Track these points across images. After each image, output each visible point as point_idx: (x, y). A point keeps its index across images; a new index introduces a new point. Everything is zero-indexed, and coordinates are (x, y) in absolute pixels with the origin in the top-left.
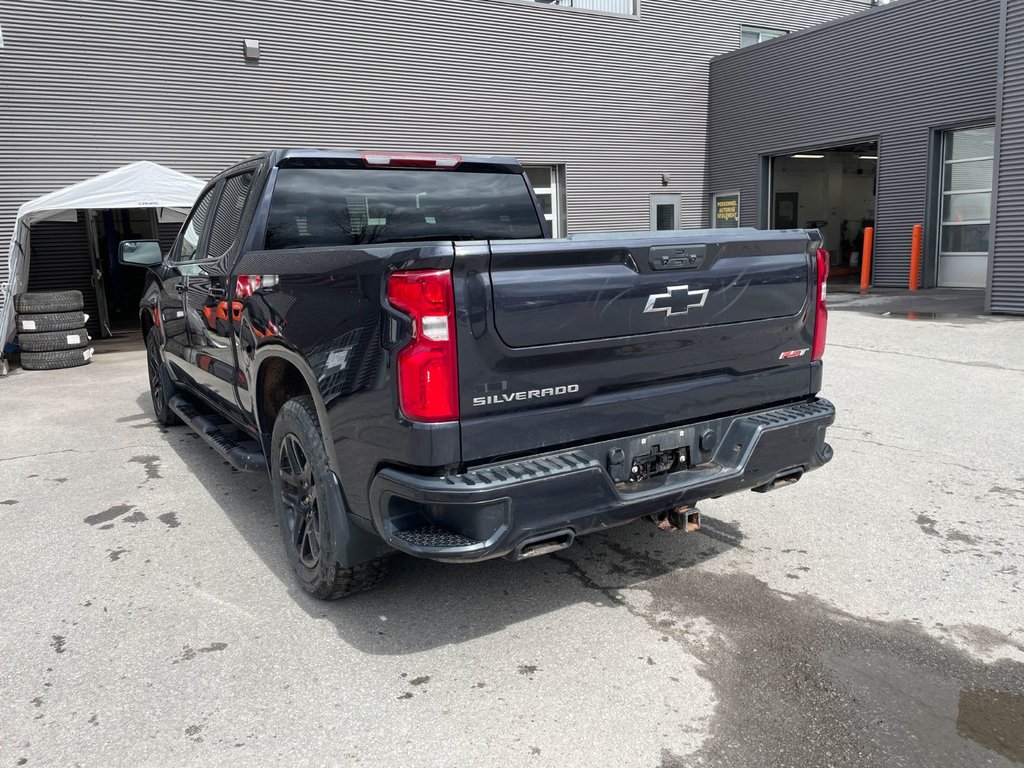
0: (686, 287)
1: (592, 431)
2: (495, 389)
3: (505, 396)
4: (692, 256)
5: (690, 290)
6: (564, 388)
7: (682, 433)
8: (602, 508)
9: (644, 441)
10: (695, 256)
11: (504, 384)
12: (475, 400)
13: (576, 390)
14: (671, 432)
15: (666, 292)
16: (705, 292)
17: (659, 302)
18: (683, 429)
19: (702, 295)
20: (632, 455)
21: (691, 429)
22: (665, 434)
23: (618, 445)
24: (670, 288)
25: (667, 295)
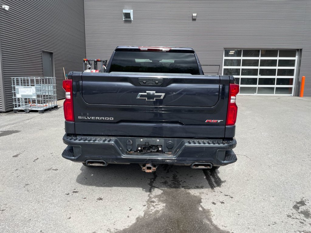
0: (155, 92)
1: (120, 133)
2: (85, 115)
3: (88, 117)
4: (156, 82)
5: (156, 93)
6: (108, 118)
7: (158, 140)
8: (114, 157)
9: (142, 140)
10: (157, 82)
11: (88, 114)
12: (79, 117)
13: (113, 119)
14: (153, 139)
15: (145, 92)
16: (163, 94)
17: (142, 96)
18: (158, 139)
19: (161, 95)
20: (137, 144)
21: (162, 140)
22: (151, 139)
23: (131, 139)
24: (147, 92)
25: (146, 94)
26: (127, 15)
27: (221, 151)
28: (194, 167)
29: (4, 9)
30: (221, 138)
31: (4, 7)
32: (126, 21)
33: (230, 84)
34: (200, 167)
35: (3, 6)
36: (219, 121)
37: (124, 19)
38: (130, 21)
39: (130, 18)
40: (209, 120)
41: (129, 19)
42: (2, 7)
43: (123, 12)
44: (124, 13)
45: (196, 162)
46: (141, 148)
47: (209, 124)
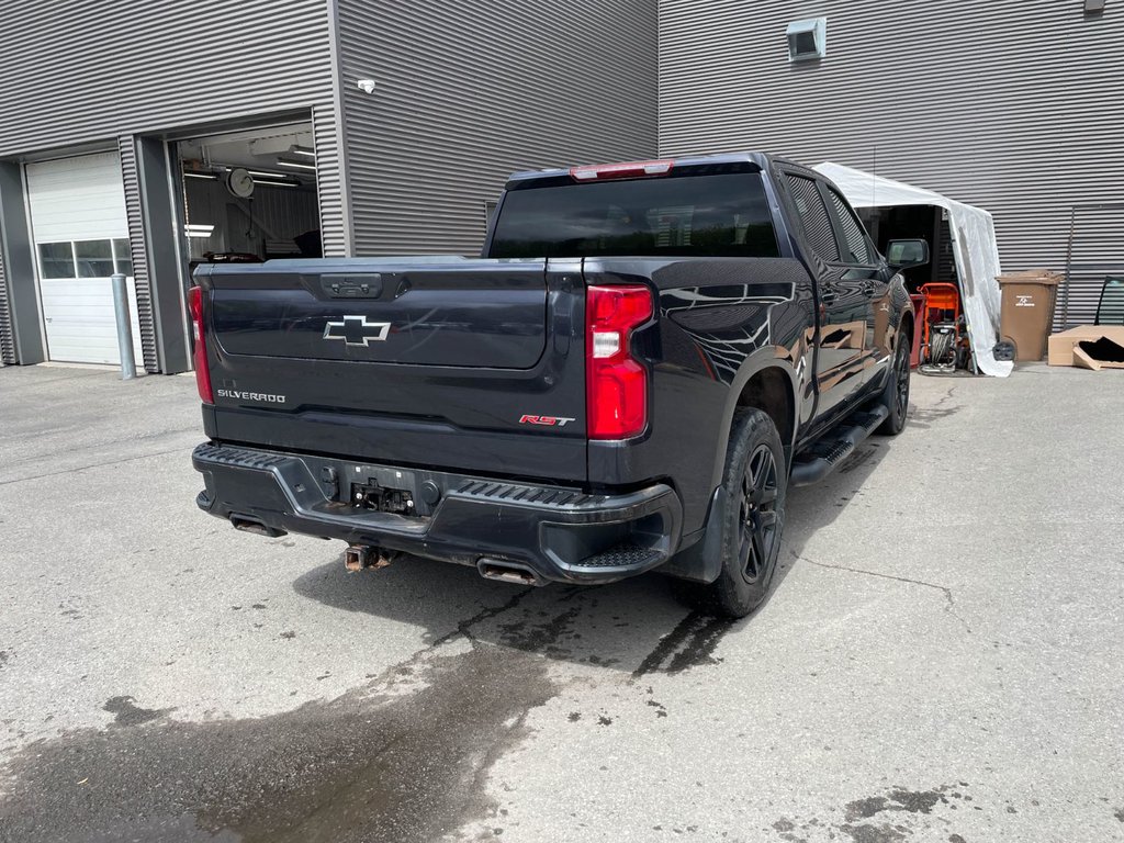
0: (364, 318)
1: (307, 445)
2: (229, 385)
3: (235, 393)
4: (363, 285)
5: (367, 321)
6: (274, 397)
7: (399, 475)
9: (358, 469)
10: (366, 285)
11: (234, 383)
12: (219, 391)
13: (284, 401)
14: (387, 469)
15: (342, 320)
16: (386, 326)
17: (334, 331)
18: (400, 470)
19: (380, 328)
20: (349, 480)
21: (408, 474)
22: (380, 469)
23: (334, 465)
24: (346, 317)
25: (342, 324)
26: (804, 42)
27: (554, 526)
28: (489, 575)
29: (363, 92)
30: (575, 484)
31: (362, 85)
32: (798, 64)
33: (590, 288)
34: (507, 577)
35: (360, 83)
36: (564, 421)
37: (792, 55)
38: (817, 60)
39: (814, 49)
40: (531, 418)
41: (810, 56)
42: (356, 85)
43: (787, 32)
44: (790, 36)
45: (486, 557)
46: (363, 494)
47: (530, 431)
